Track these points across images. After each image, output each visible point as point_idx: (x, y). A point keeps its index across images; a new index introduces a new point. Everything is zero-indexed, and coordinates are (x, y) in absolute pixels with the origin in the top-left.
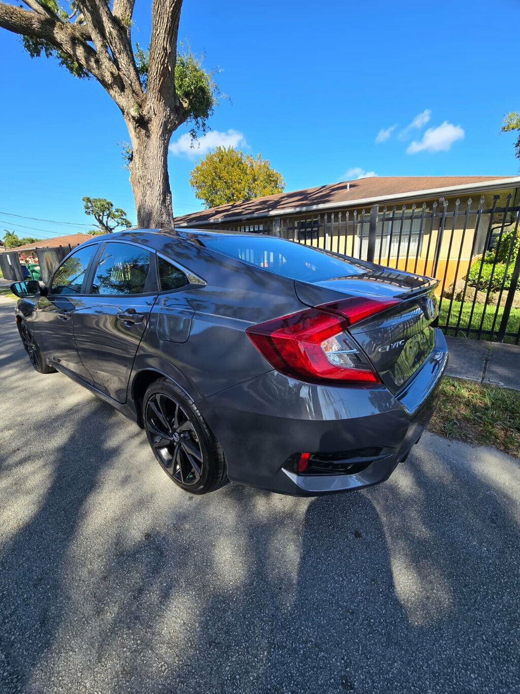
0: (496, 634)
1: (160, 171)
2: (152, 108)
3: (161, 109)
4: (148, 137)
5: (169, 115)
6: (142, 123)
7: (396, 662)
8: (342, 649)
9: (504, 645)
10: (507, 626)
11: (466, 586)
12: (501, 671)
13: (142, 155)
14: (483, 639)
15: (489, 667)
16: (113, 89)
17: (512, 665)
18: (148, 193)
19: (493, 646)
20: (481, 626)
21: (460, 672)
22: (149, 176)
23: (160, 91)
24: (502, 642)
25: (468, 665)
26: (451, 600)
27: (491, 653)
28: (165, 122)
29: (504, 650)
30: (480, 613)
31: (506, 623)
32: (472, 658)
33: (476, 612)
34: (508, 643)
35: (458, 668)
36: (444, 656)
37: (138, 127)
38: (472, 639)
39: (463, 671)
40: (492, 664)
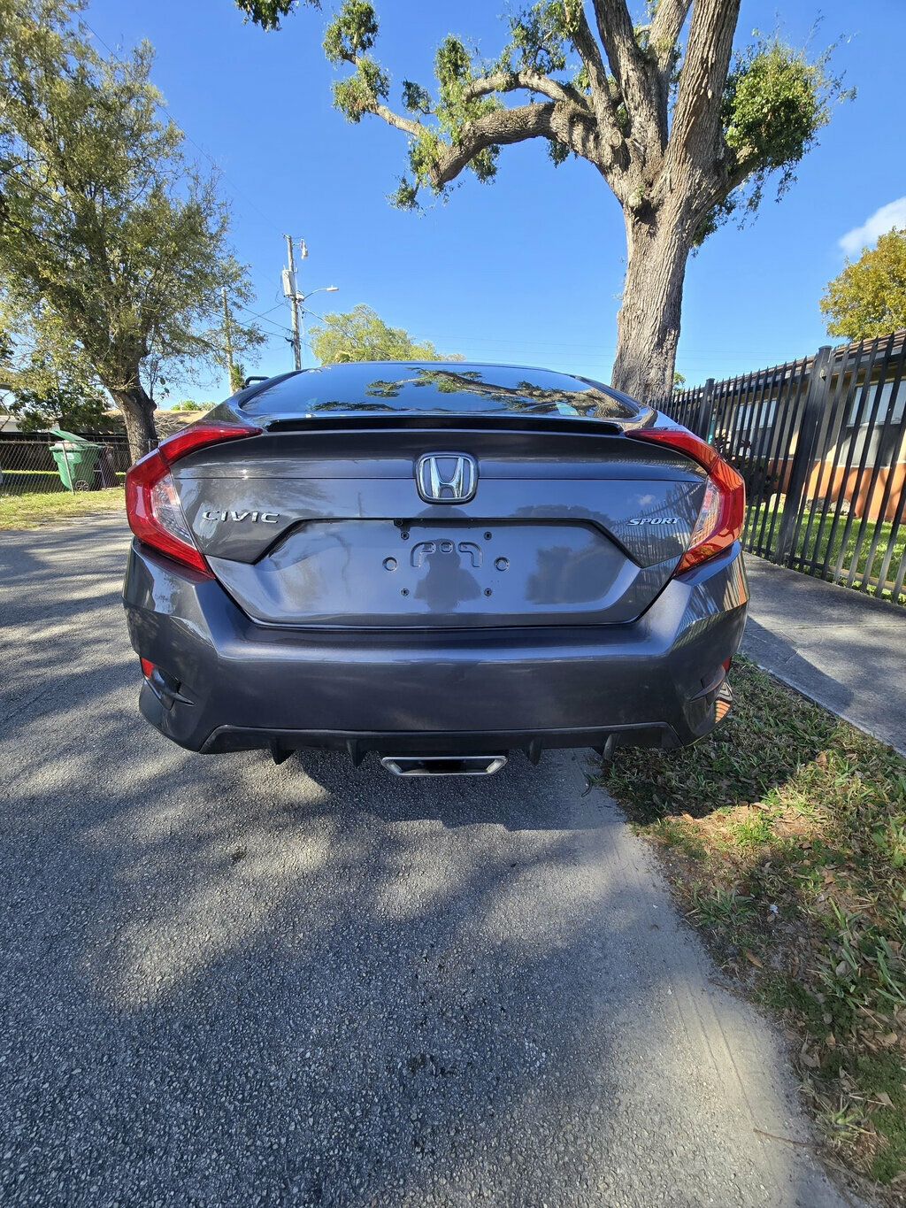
0: (88, 1093)
1: (662, 292)
2: (668, 181)
3: (685, 176)
4: (652, 235)
5: (698, 184)
6: (646, 213)
7: (22, 954)
8: (36, 894)
9: (66, 1110)
10: (109, 1115)
11: (188, 1027)
12: (13, 1106)
13: (636, 269)
14: (73, 1070)
15: (18, 1086)
16: (612, 172)
17: (26, 1128)
18: (634, 333)
19: (62, 1090)
20: (102, 1064)
21: (9, 1041)
22: (640, 305)
23: (685, 145)
24: (71, 1105)
25: (22, 1049)
26: (145, 1006)
27: (47, 1085)
28: (688, 199)
29: (55, 1112)
30: (129, 1060)
31: (114, 1111)
32: (34, 1054)
33: (129, 1052)
34: (70, 1117)
35: (16, 1036)
36: (35, 1012)
37: (638, 221)
38: (71, 1050)
39: (10, 1044)
40: (25, 1090)
